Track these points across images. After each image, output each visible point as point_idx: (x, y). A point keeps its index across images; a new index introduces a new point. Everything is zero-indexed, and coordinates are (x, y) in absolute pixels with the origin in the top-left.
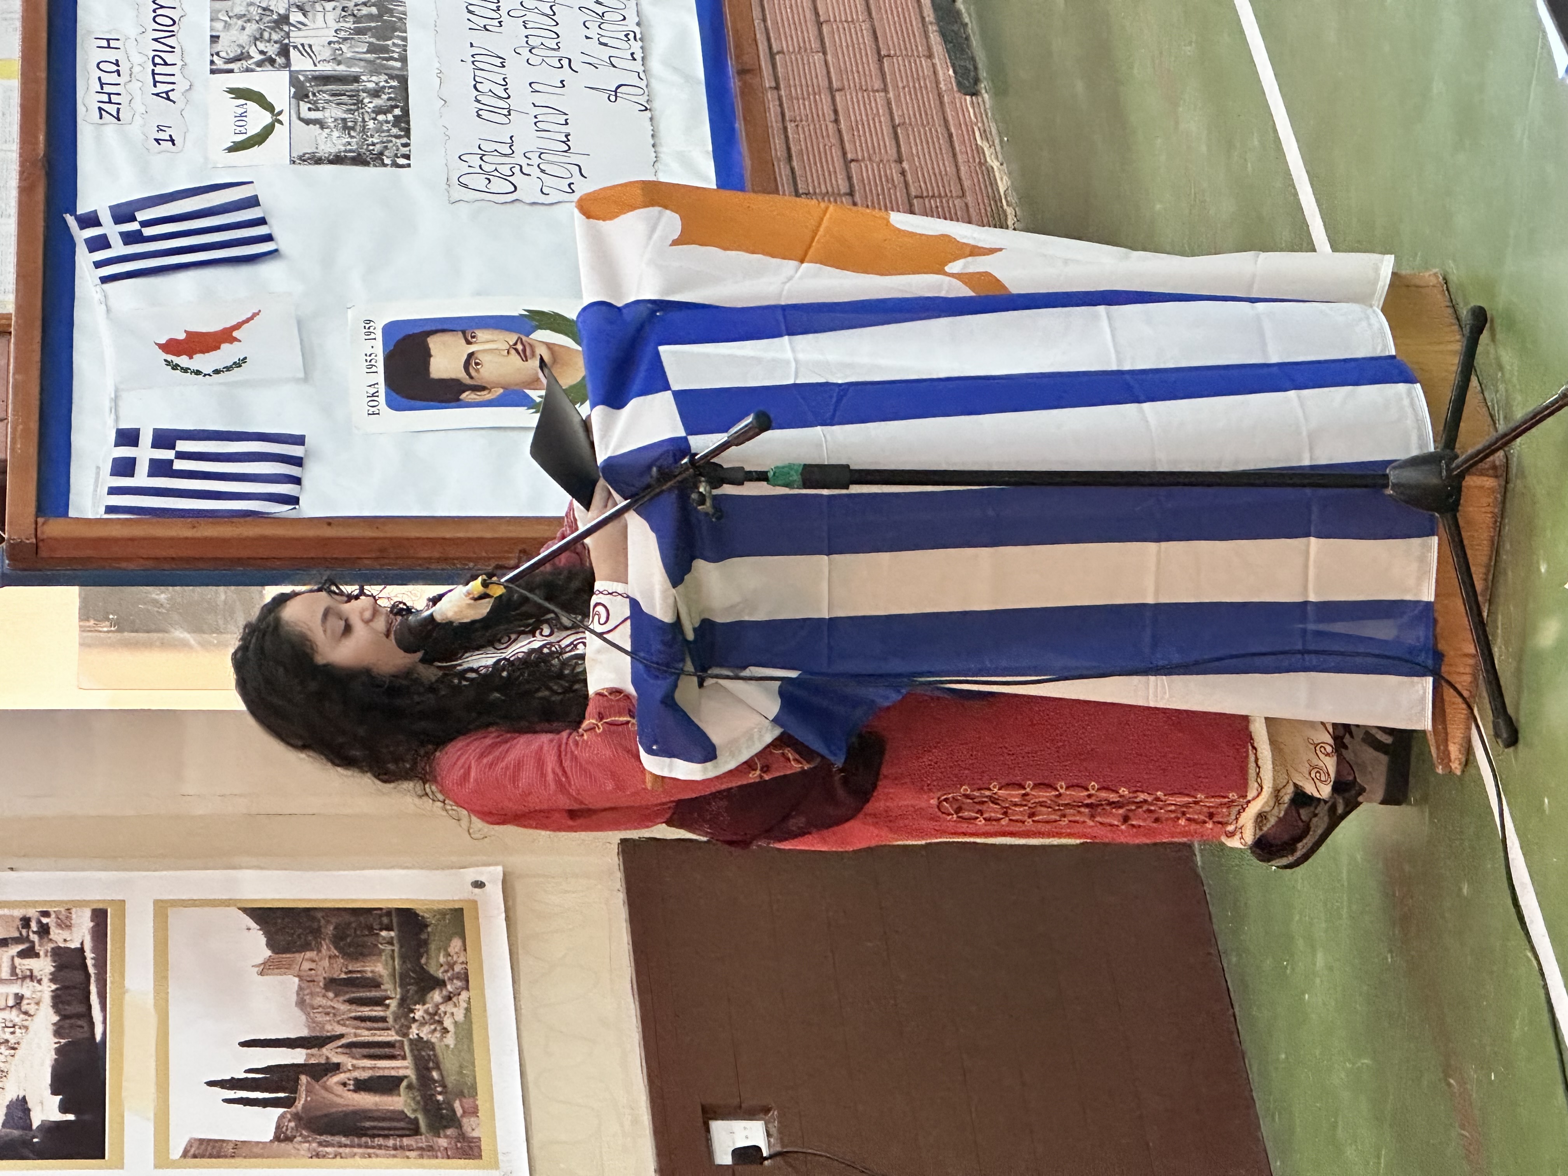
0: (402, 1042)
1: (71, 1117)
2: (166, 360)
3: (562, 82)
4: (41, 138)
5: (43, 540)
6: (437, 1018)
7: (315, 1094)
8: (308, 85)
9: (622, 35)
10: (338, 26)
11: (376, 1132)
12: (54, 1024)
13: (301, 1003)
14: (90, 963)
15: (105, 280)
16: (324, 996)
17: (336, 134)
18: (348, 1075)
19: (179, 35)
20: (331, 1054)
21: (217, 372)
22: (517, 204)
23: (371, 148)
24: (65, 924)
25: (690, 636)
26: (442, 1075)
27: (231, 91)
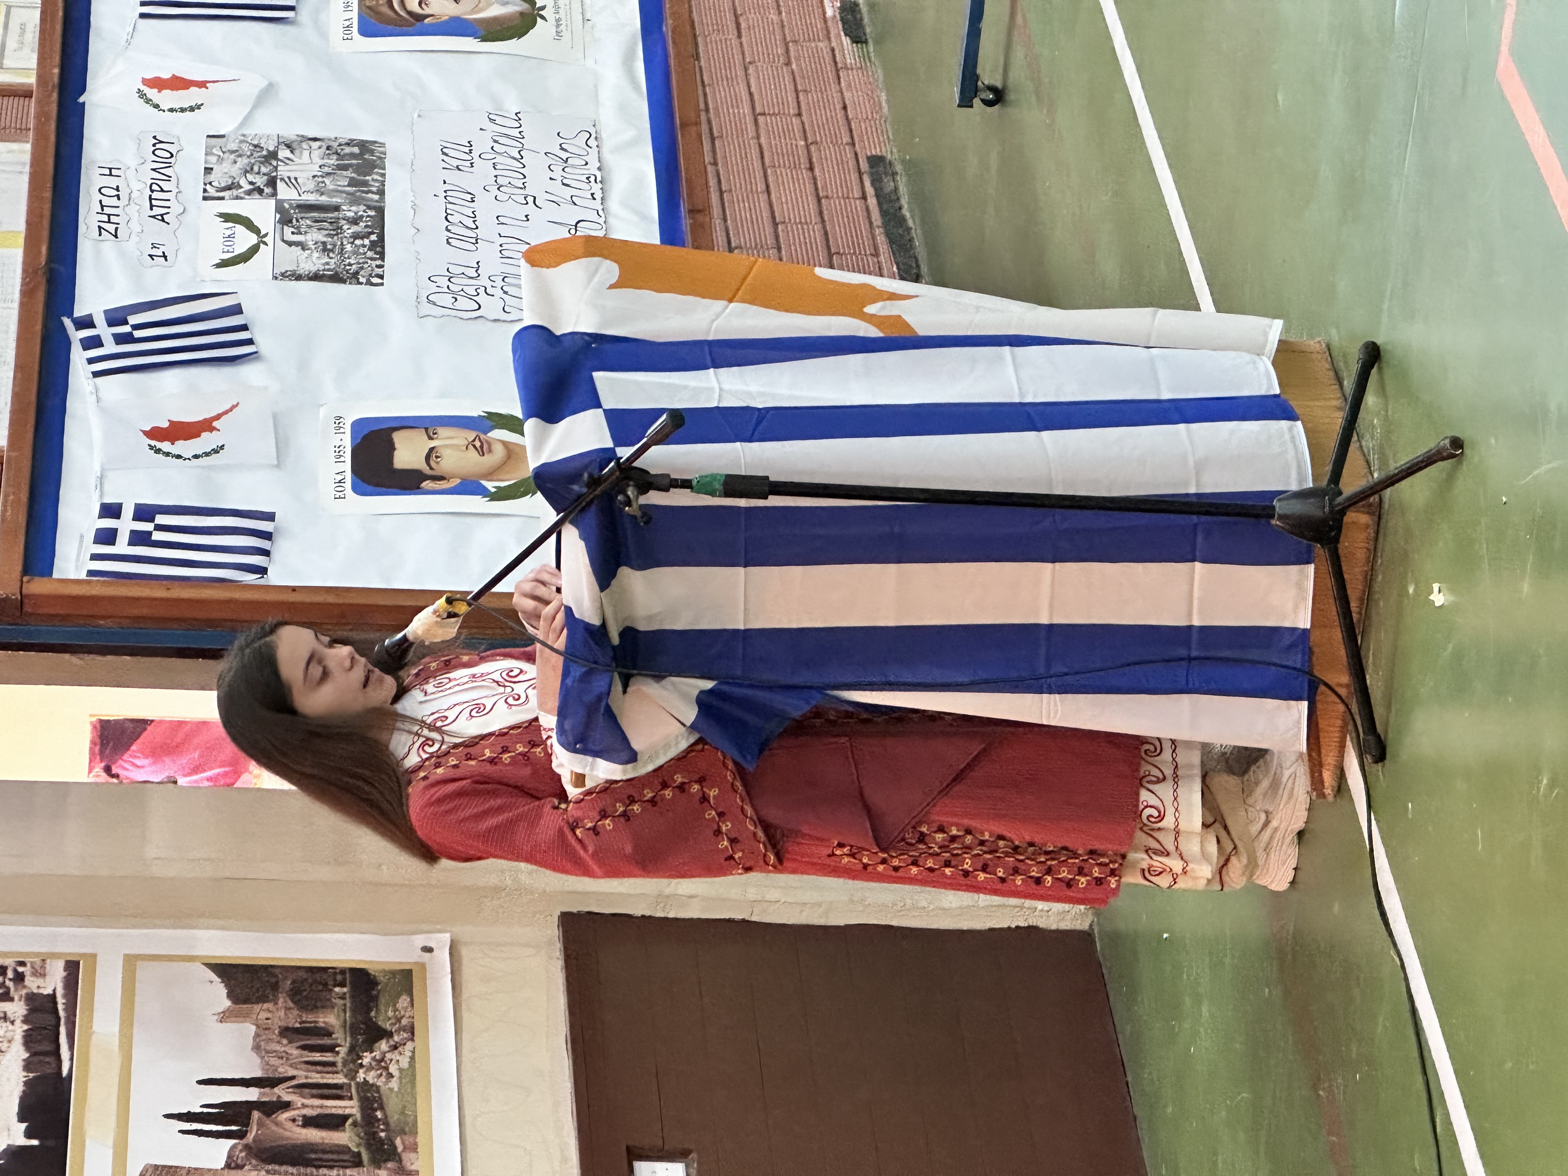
0: (350, 1085)
1: (35, 1142)
2: (149, 445)
3: (526, 216)
4: (44, 249)
5: (28, 596)
6: (383, 1064)
7: (268, 1129)
8: (292, 211)
9: (584, 178)
10: (321, 162)
11: (320, 1163)
12: (24, 1060)
13: (257, 1048)
14: (60, 1007)
15: (96, 374)
16: (279, 1042)
17: (316, 255)
18: (296, 1112)
19: (176, 167)
20: (282, 1093)
21: (196, 457)
22: (481, 320)
23: (348, 267)
24: (39, 973)
25: (615, 640)
26: (386, 1117)
27: (221, 215)
